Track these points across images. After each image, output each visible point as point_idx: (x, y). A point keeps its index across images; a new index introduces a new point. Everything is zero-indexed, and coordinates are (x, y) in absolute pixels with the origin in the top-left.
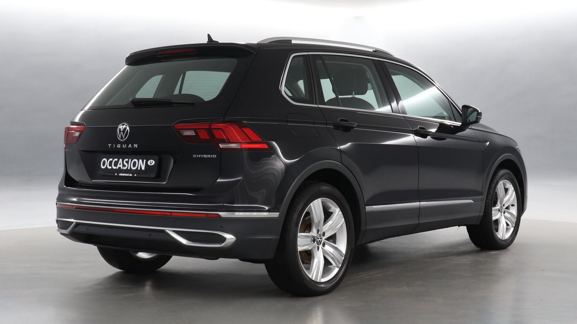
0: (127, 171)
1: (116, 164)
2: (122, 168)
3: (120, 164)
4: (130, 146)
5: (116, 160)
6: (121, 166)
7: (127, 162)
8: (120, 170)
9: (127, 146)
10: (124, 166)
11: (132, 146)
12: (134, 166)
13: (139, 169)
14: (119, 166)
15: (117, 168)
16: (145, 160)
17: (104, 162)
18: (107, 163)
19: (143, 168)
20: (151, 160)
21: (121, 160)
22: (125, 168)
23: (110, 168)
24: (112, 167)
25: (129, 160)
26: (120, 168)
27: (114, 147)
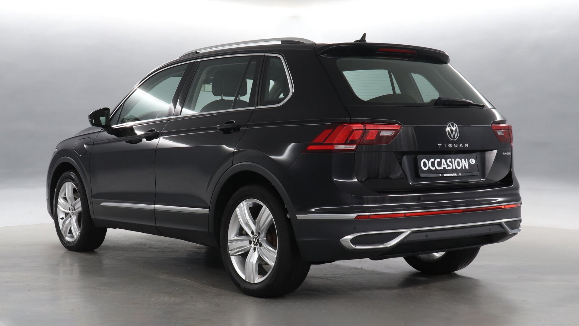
0: (452, 171)
1: (439, 164)
2: (447, 168)
3: (444, 165)
4: (461, 145)
5: (439, 160)
6: (446, 166)
7: (451, 162)
8: (445, 171)
9: (459, 145)
10: (448, 166)
11: (463, 145)
12: (459, 165)
13: (464, 168)
14: (443, 166)
15: (442, 168)
16: (467, 159)
17: (425, 163)
18: (429, 164)
19: (467, 168)
20: (472, 159)
21: (443, 160)
22: (450, 168)
23: (434, 169)
24: (435, 168)
25: (452, 160)
26: (444, 168)
27: (445, 147)
